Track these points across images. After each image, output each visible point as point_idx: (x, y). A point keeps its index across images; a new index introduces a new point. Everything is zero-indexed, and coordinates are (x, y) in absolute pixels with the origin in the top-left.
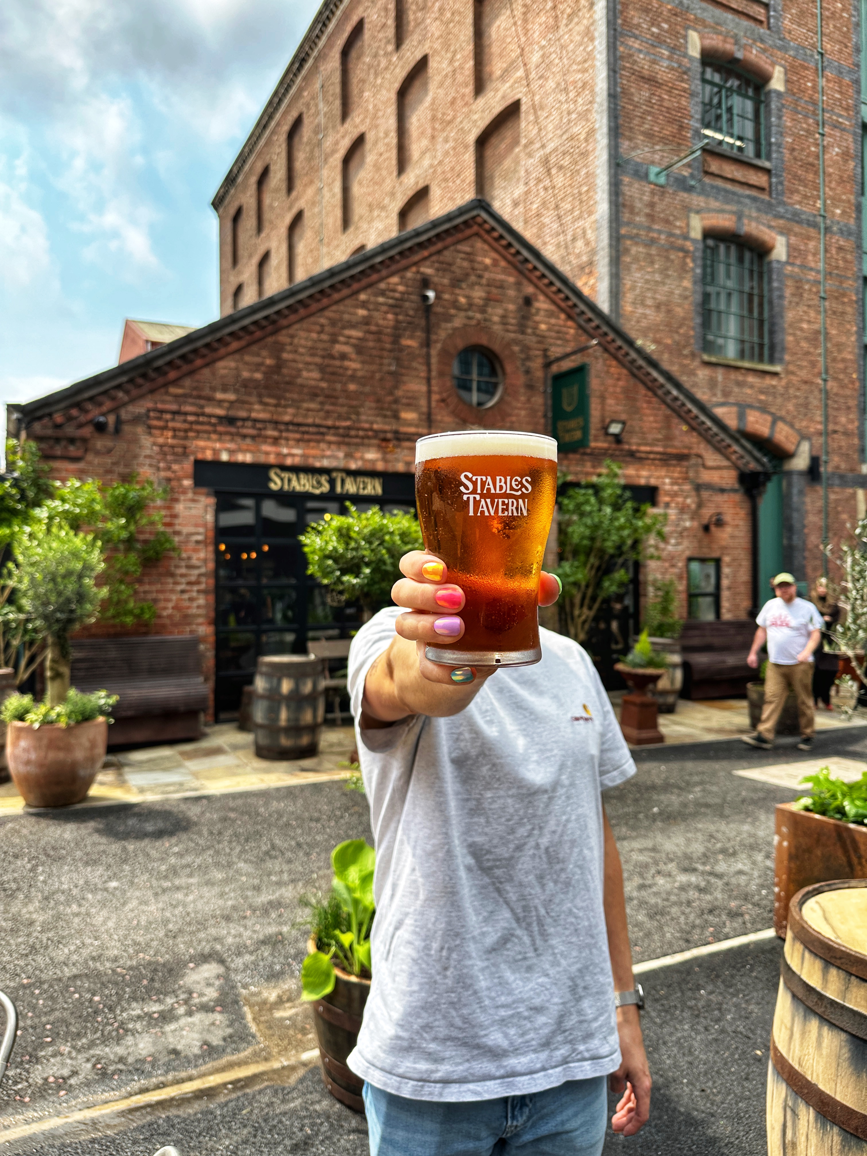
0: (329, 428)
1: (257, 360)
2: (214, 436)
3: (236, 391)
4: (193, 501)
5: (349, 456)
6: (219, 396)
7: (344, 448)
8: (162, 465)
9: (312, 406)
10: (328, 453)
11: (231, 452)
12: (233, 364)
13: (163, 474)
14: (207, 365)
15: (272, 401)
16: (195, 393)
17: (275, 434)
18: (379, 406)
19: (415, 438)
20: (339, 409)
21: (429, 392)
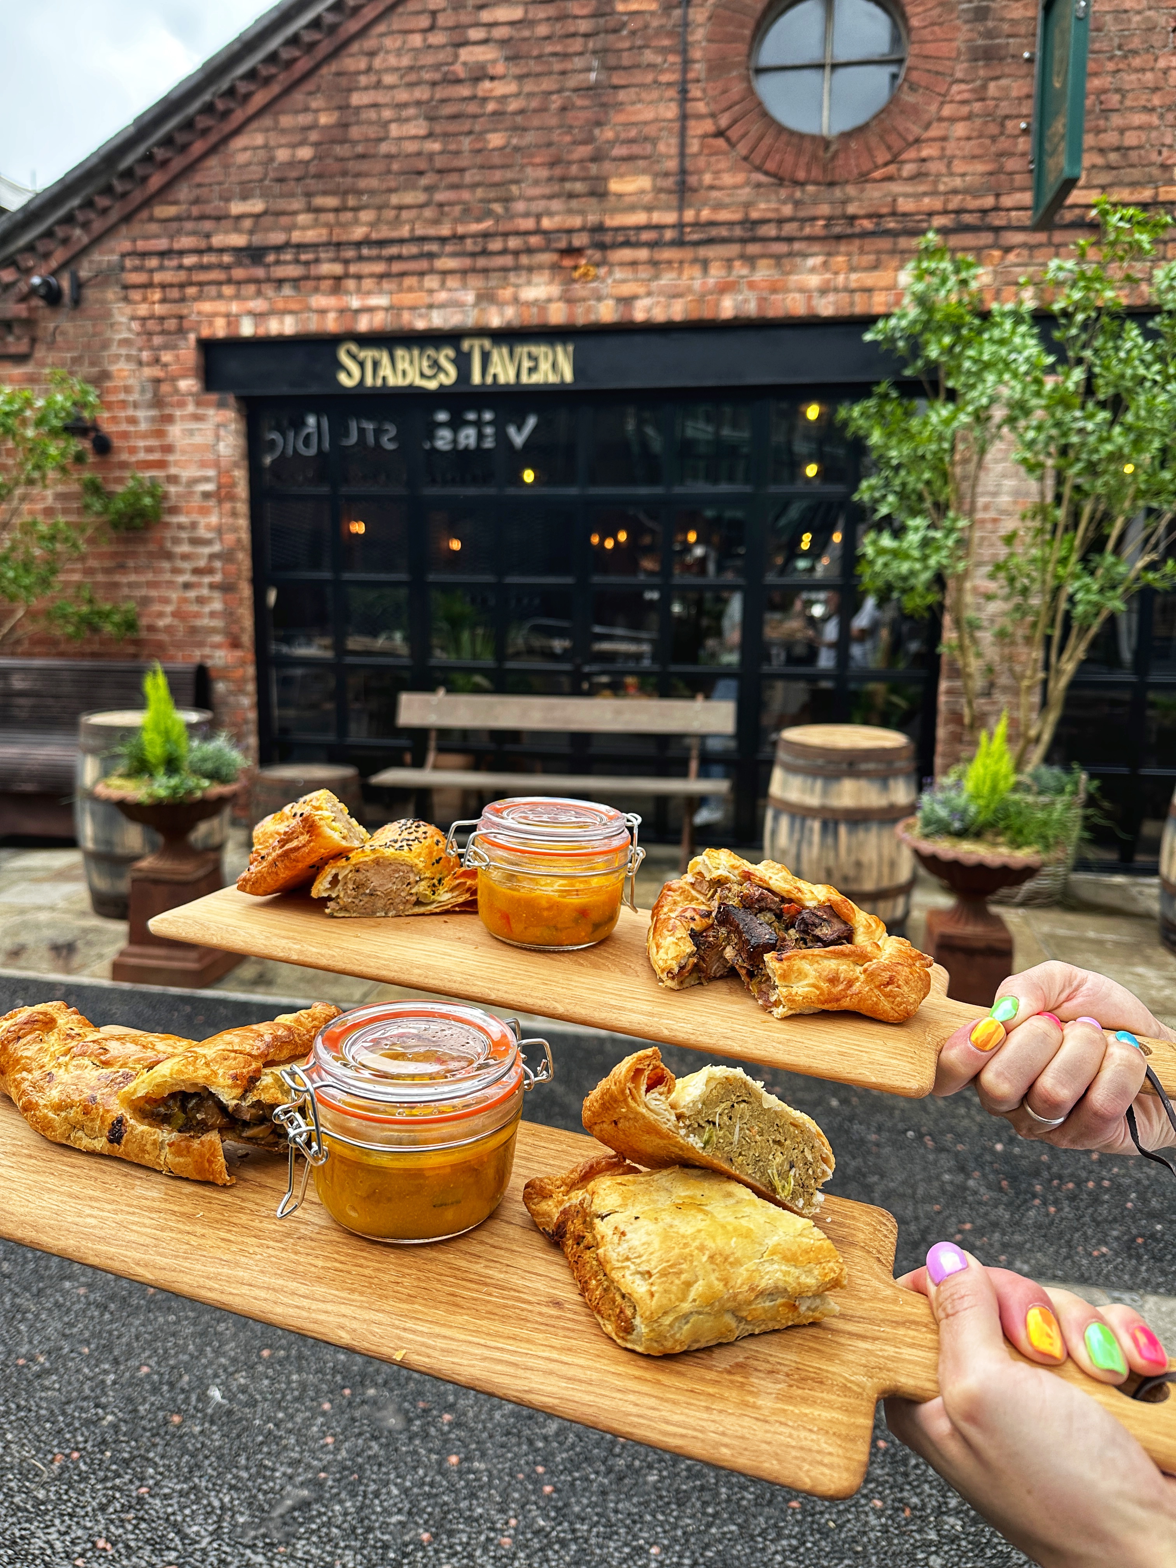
0: (443, 240)
1: (303, 119)
2: (228, 290)
3: (265, 195)
4: (197, 418)
5: (486, 298)
6: (236, 208)
7: (477, 282)
8: (145, 355)
9: (409, 198)
10: (443, 296)
11: (259, 316)
12: (259, 139)
13: (148, 372)
14: (213, 150)
15: (331, 202)
16: (195, 211)
17: (337, 269)
18: (558, 171)
19: (646, 236)
20: (466, 195)
21: (684, 117)
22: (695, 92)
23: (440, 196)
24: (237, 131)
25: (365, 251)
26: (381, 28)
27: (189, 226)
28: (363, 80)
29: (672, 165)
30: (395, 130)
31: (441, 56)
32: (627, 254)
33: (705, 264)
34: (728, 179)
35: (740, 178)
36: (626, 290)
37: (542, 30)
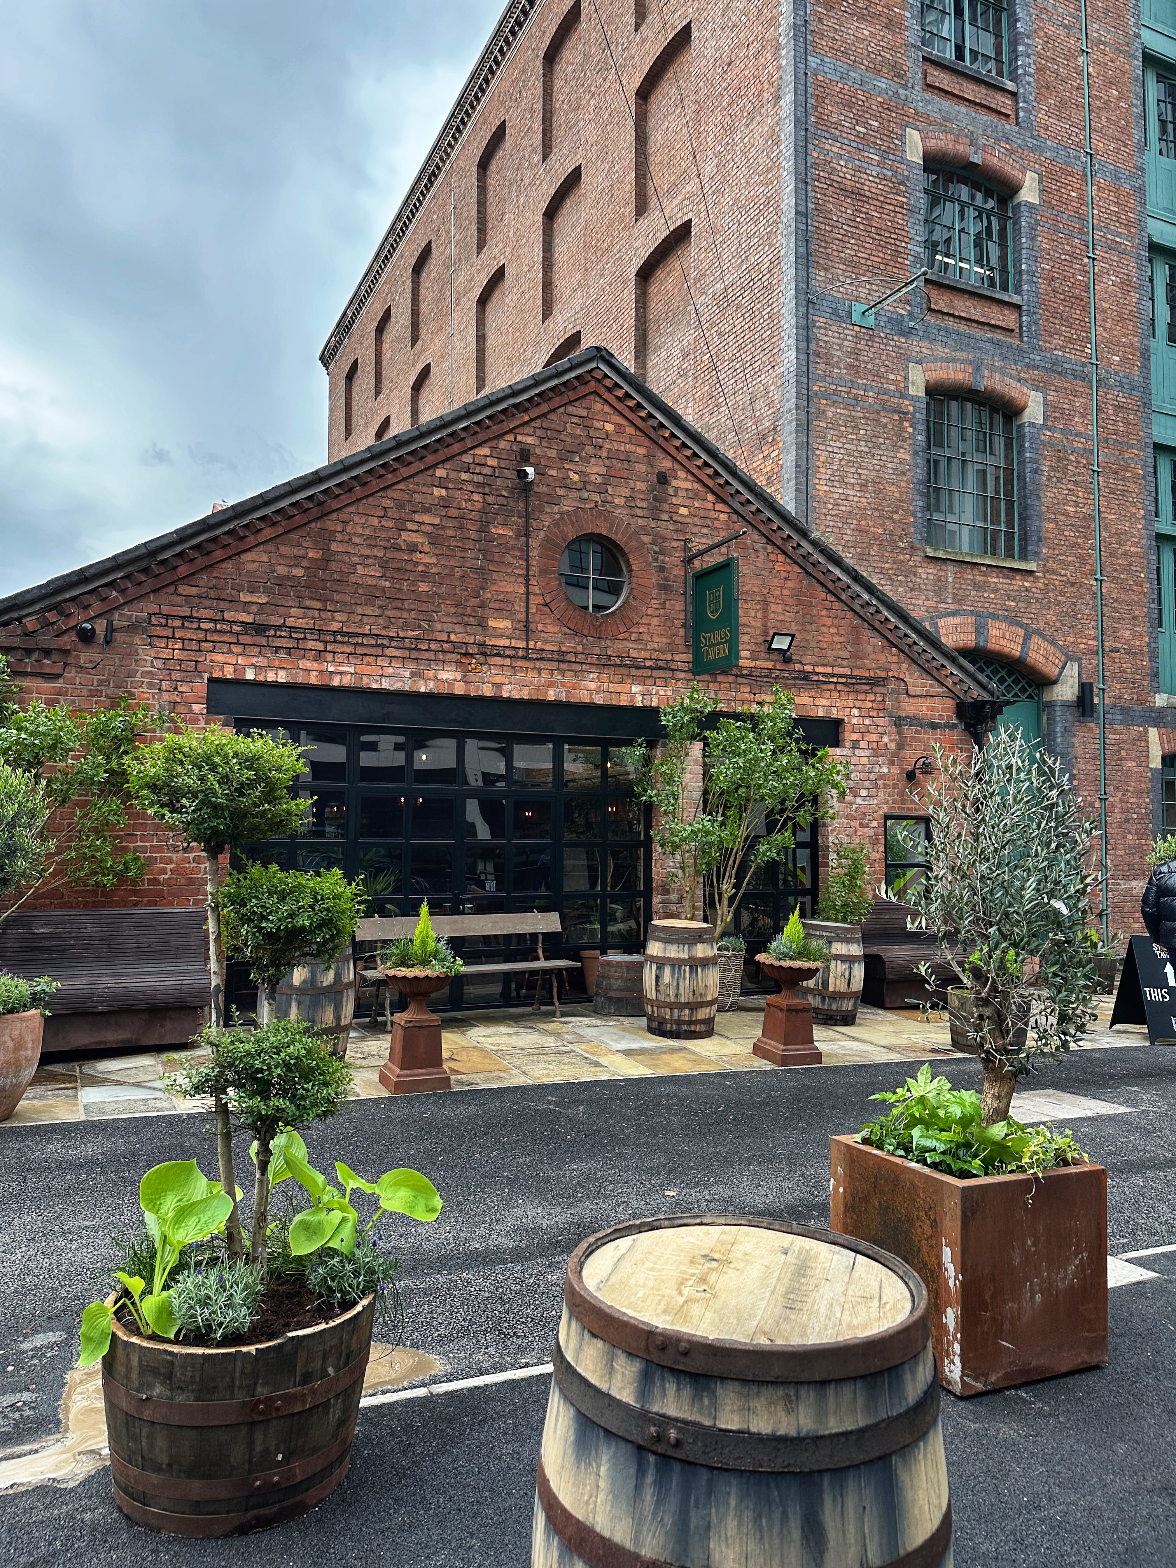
0: (391, 638)
1: (296, 551)
2: (236, 649)
3: (267, 591)
5: (417, 675)
6: (245, 597)
7: (411, 665)
8: (165, 685)
9: (369, 610)
10: (390, 671)
11: (259, 669)
12: (265, 558)
13: (166, 696)
14: (230, 558)
15: (316, 604)
16: (212, 594)
17: (320, 646)
18: (460, 611)
19: (508, 652)
20: (405, 615)
21: (528, 593)
22: (533, 581)
23: (389, 613)
24: (249, 550)
25: (339, 638)
26: (352, 509)
27: (208, 603)
28: (339, 537)
29: (522, 617)
30: (360, 570)
31: (390, 534)
32: (498, 660)
33: (539, 671)
34: (550, 629)
35: (556, 629)
36: (498, 680)
37: (450, 533)
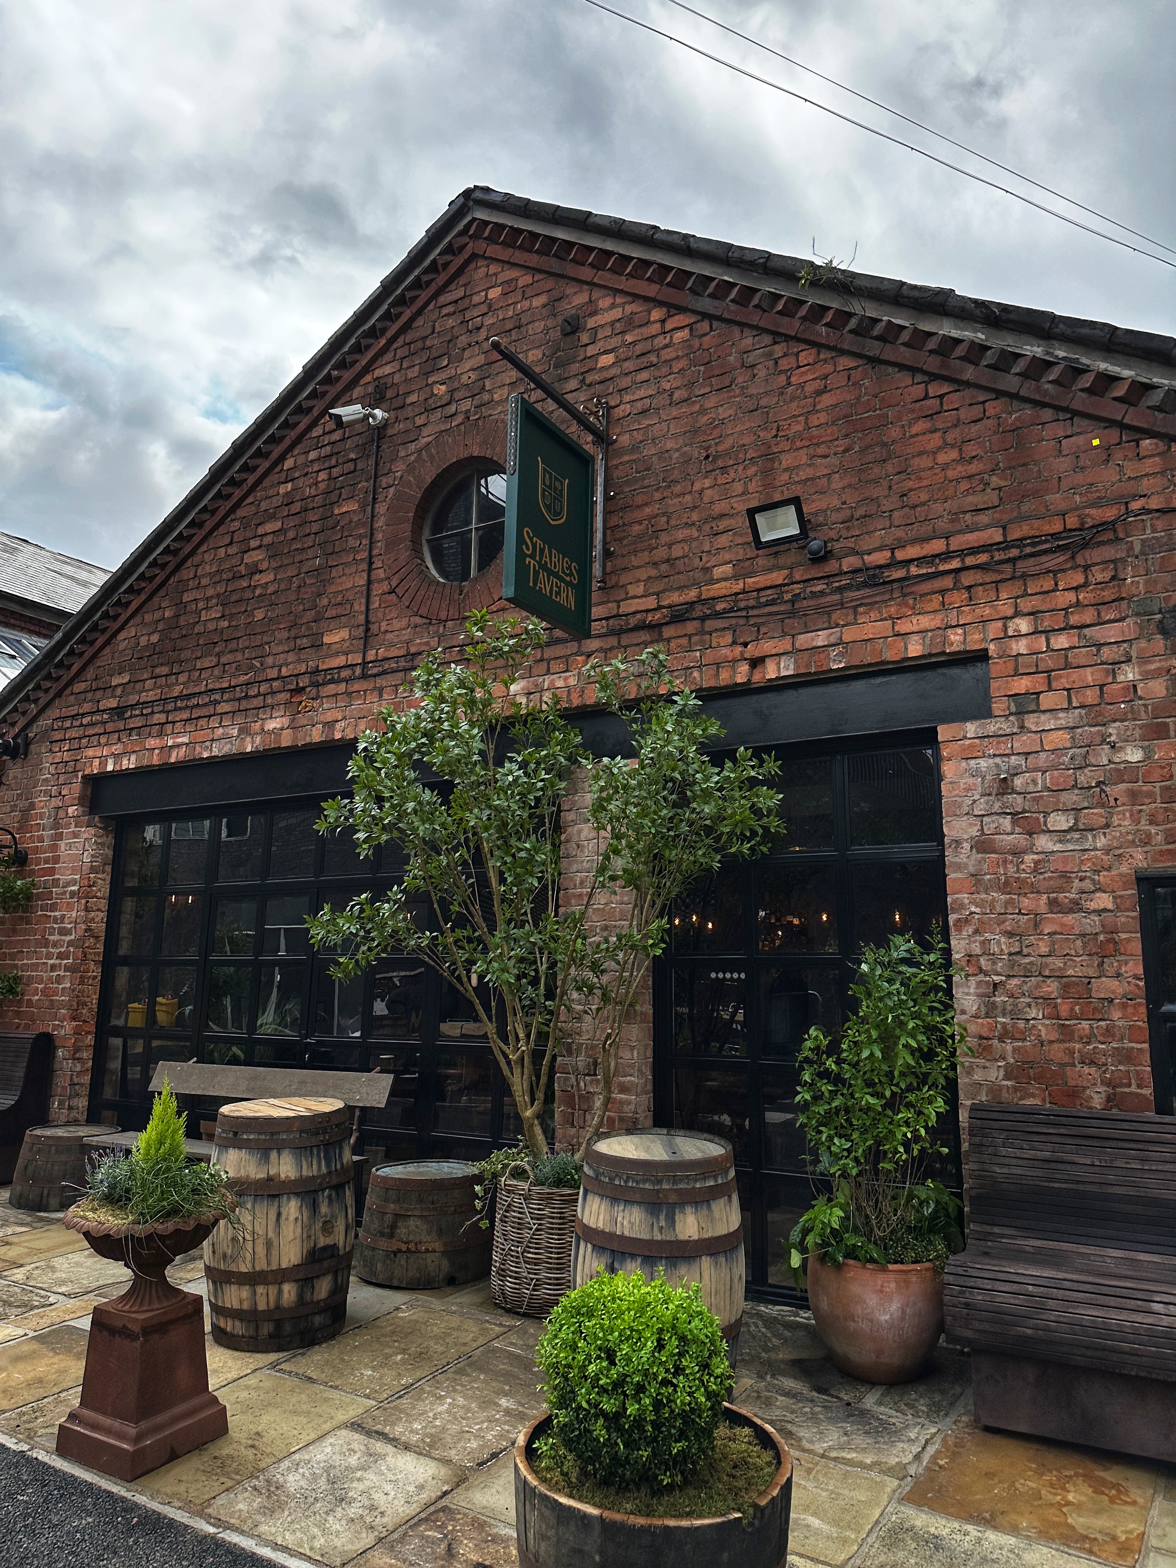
0: (223, 690)
2: (103, 740)
3: (131, 669)
4: (75, 835)
5: (244, 731)
6: (115, 680)
8: (54, 790)
10: (220, 732)
11: (117, 757)
12: (132, 632)
13: (54, 802)
14: (108, 642)
16: (94, 685)
17: (162, 718)
18: (293, 633)
19: (345, 674)
22: (378, 564)
23: (224, 660)
24: (122, 628)
25: (179, 704)
26: (204, 548)
27: (90, 696)
28: (191, 584)
29: (362, 618)
30: (203, 616)
31: (234, 561)
32: (331, 689)
33: (381, 691)
34: (397, 625)
35: (404, 622)
36: (329, 717)
37: (291, 534)
